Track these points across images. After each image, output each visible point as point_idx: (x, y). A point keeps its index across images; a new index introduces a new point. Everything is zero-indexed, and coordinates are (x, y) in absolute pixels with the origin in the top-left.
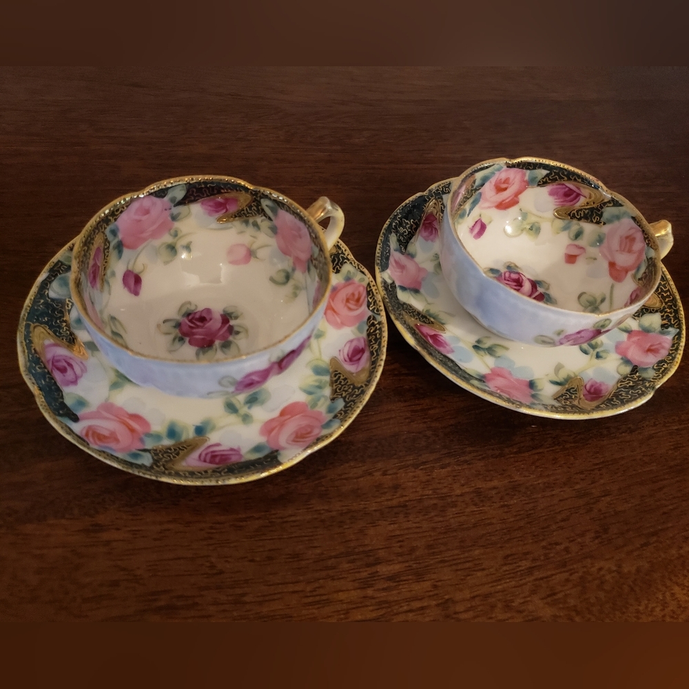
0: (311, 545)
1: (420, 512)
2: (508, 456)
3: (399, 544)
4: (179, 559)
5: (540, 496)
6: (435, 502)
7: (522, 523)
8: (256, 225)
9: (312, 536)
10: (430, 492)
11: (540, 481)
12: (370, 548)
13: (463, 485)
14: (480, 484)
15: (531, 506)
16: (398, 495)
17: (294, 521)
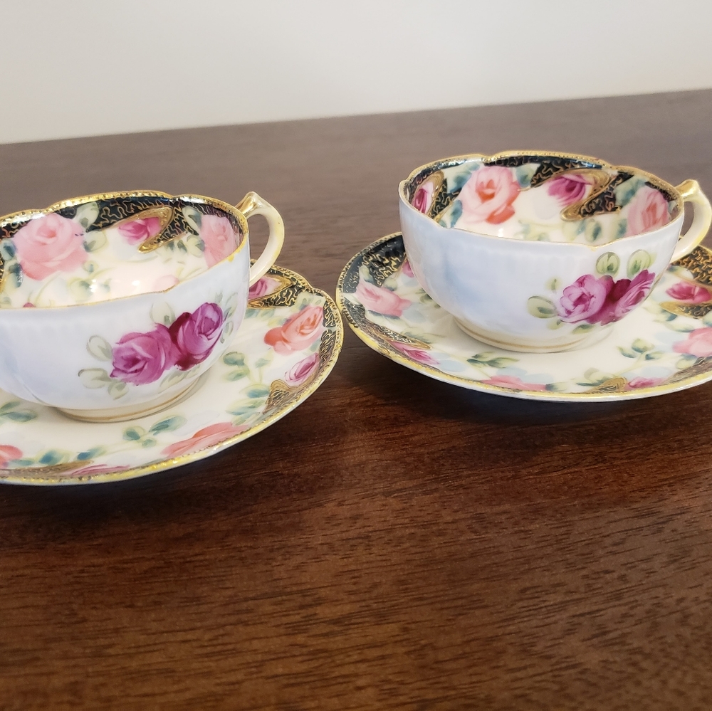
0: (220, 586)
1: (388, 543)
2: (526, 478)
3: (353, 580)
4: (26, 607)
5: (576, 518)
6: (413, 531)
7: (549, 550)
8: (182, 246)
9: (224, 576)
10: (407, 521)
11: (576, 502)
12: (309, 586)
13: (456, 511)
14: (481, 510)
15: (563, 530)
16: (358, 525)
17: (201, 561)
